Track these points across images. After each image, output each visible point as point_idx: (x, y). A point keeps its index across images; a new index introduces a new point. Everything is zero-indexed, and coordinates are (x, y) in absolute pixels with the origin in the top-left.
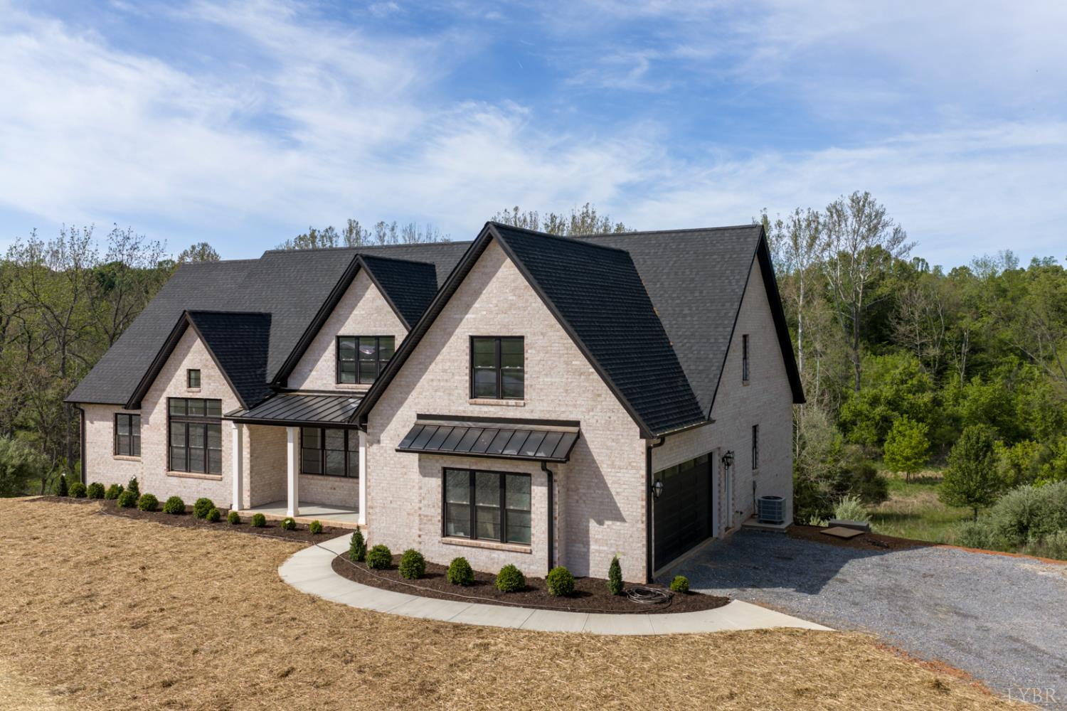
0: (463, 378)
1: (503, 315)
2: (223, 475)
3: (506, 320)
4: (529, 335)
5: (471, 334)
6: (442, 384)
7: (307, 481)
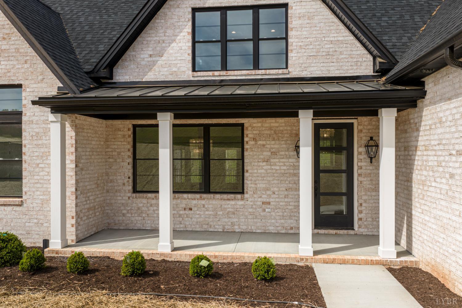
2: (24, 197)
7: (145, 201)
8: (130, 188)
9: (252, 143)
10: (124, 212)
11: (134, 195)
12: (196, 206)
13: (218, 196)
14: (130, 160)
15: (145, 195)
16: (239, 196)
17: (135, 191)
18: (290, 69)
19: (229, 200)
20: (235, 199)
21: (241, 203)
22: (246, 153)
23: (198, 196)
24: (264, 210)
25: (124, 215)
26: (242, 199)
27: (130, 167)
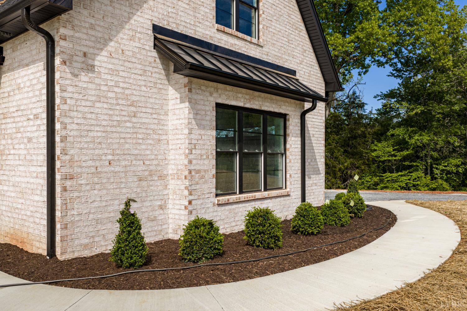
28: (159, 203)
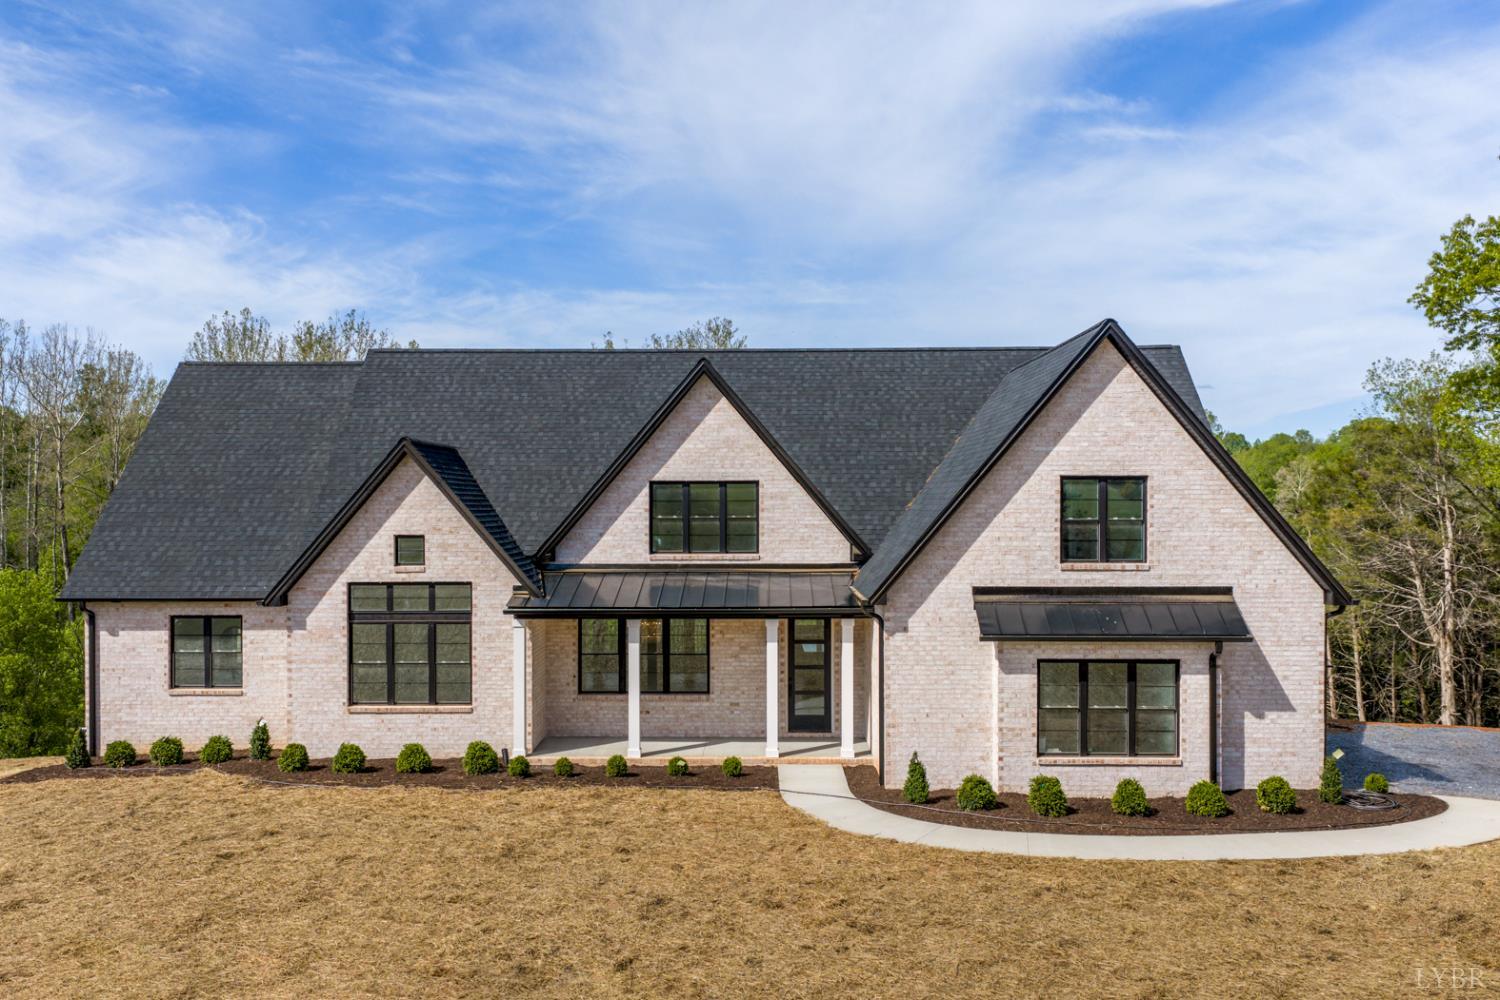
0: (1050, 534)
1: (1117, 448)
2: (474, 704)
3: (1120, 454)
4: (1155, 474)
5: (1063, 473)
6: (1015, 543)
7: (593, 704)
8: (576, 688)
9: (719, 636)
10: (569, 716)
11: (581, 697)
12: (654, 708)
13: (680, 697)
14: (576, 656)
15: (594, 696)
16: (704, 697)
17: (580, 692)
18: (761, 554)
19: (692, 701)
20: (699, 700)
21: (706, 704)
22: (712, 648)
23: (656, 697)
24: (732, 712)
25: (568, 720)
26: (708, 700)
27: (576, 664)
28: (980, 754)
